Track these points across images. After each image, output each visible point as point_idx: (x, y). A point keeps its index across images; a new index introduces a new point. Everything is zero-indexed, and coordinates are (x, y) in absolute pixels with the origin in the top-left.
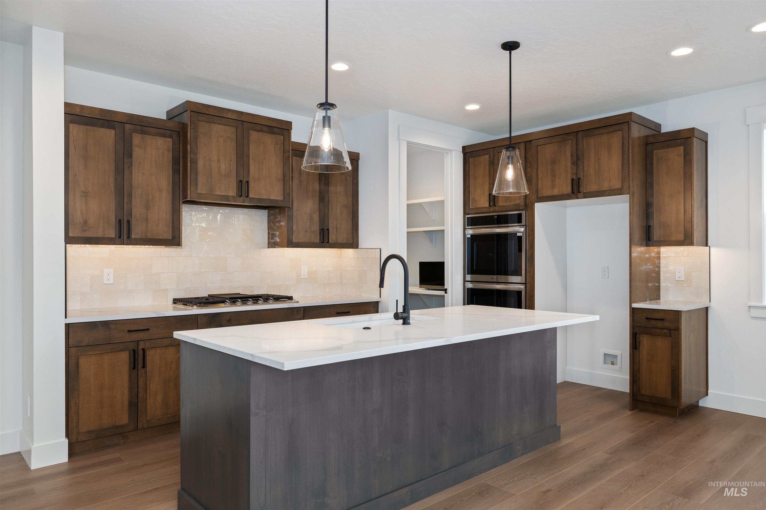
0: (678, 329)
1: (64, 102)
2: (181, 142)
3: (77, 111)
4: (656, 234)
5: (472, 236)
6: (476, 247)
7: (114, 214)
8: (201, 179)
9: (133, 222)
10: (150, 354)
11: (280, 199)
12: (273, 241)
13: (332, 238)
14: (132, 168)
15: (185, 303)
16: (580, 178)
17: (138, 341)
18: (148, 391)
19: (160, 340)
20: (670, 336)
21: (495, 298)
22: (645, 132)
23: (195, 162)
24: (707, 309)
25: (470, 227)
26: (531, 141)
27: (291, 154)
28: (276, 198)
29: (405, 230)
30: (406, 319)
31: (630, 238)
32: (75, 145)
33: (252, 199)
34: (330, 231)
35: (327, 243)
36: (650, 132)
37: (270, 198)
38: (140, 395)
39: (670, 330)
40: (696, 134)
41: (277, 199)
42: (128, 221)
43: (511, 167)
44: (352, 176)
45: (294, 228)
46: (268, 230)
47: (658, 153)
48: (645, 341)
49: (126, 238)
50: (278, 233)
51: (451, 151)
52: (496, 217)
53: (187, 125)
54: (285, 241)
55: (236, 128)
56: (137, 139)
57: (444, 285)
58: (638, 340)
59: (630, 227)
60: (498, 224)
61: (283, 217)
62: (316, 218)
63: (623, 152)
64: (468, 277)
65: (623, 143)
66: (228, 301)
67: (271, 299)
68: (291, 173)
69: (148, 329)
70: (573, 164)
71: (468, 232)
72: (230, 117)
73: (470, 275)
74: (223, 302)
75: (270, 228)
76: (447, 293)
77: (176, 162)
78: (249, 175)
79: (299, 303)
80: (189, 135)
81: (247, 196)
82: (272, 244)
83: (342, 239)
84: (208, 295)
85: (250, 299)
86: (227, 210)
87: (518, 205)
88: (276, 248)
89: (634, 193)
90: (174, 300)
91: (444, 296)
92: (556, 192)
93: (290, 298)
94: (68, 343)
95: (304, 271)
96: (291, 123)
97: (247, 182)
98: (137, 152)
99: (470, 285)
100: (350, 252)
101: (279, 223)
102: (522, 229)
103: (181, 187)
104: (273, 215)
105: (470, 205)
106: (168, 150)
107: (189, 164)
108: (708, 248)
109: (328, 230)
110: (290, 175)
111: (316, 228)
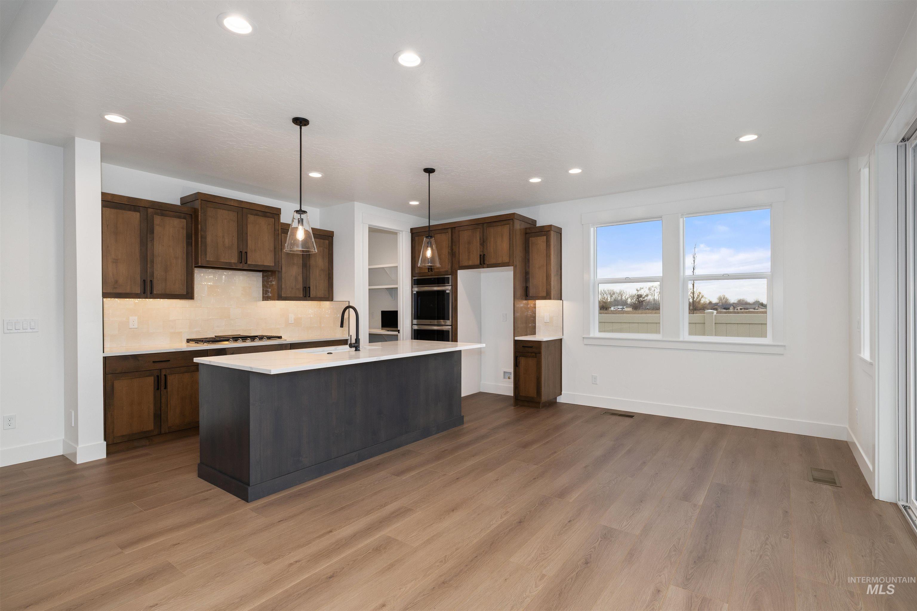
0: (540, 353)
1: (101, 192)
2: (193, 222)
3: (109, 198)
4: (532, 292)
5: (417, 292)
6: (420, 300)
7: (139, 275)
8: (209, 250)
9: (155, 281)
10: (169, 378)
11: (271, 265)
12: (267, 295)
13: (313, 293)
14: (153, 241)
15: (196, 342)
16: (485, 255)
17: (161, 369)
18: (169, 405)
19: (178, 368)
20: (536, 357)
21: (436, 336)
22: (524, 226)
23: (204, 238)
24: (561, 339)
25: (416, 286)
26: (455, 227)
27: (280, 232)
28: (268, 265)
29: (367, 288)
30: (357, 347)
31: (514, 295)
32: (108, 224)
33: (250, 265)
34: (311, 288)
35: (309, 297)
36: (528, 226)
37: (264, 264)
38: (162, 409)
39: (536, 353)
40: (553, 229)
41: (270, 265)
42: (151, 281)
43: (429, 249)
44: (328, 248)
45: (283, 286)
46: (263, 288)
47: (532, 240)
48: (522, 361)
49: (149, 293)
50: (270, 289)
51: (402, 231)
52: (433, 279)
53: (198, 210)
54: (276, 295)
55: (237, 213)
56: (157, 220)
57: (397, 327)
58: (518, 361)
59: (514, 288)
60: (438, 284)
61: (274, 278)
62: (300, 279)
63: (510, 239)
64: (415, 322)
65: (510, 233)
66: (232, 340)
67: (265, 338)
68: (280, 246)
69: (169, 361)
70: (481, 244)
71: (414, 289)
72: (232, 205)
73: (416, 320)
74: (228, 340)
75: (264, 286)
76: (399, 333)
77: (189, 237)
78: (247, 247)
79: (287, 341)
80: (200, 217)
81: (246, 263)
82: (266, 298)
83: (320, 294)
84: (215, 336)
85: (248, 338)
86: (230, 272)
87: (447, 271)
88: (268, 300)
89: (517, 265)
90: (188, 340)
91: (397, 335)
92: (471, 263)
93: (280, 337)
94: (105, 372)
95: (292, 318)
96: (280, 209)
97: (246, 253)
98: (157, 229)
99: (416, 327)
100: (327, 304)
101: (271, 283)
102: (450, 288)
103: (193, 255)
104: (266, 276)
105: (416, 271)
106: (183, 228)
107: (200, 239)
108: (562, 301)
109: (309, 287)
110: (280, 248)
111: (300, 286)
